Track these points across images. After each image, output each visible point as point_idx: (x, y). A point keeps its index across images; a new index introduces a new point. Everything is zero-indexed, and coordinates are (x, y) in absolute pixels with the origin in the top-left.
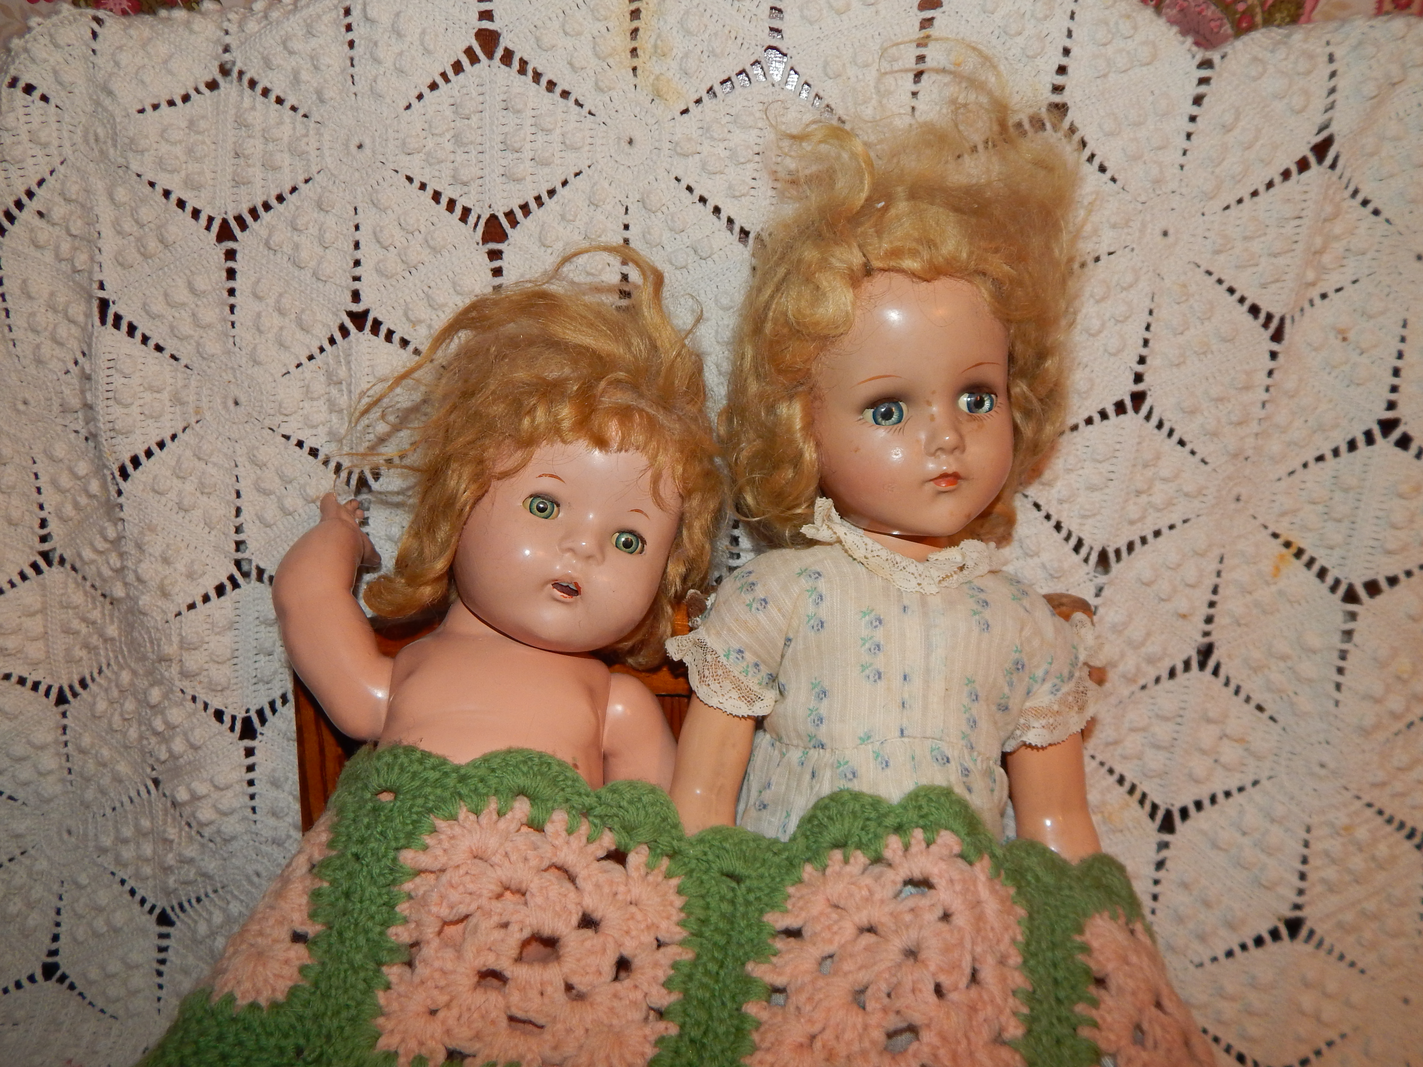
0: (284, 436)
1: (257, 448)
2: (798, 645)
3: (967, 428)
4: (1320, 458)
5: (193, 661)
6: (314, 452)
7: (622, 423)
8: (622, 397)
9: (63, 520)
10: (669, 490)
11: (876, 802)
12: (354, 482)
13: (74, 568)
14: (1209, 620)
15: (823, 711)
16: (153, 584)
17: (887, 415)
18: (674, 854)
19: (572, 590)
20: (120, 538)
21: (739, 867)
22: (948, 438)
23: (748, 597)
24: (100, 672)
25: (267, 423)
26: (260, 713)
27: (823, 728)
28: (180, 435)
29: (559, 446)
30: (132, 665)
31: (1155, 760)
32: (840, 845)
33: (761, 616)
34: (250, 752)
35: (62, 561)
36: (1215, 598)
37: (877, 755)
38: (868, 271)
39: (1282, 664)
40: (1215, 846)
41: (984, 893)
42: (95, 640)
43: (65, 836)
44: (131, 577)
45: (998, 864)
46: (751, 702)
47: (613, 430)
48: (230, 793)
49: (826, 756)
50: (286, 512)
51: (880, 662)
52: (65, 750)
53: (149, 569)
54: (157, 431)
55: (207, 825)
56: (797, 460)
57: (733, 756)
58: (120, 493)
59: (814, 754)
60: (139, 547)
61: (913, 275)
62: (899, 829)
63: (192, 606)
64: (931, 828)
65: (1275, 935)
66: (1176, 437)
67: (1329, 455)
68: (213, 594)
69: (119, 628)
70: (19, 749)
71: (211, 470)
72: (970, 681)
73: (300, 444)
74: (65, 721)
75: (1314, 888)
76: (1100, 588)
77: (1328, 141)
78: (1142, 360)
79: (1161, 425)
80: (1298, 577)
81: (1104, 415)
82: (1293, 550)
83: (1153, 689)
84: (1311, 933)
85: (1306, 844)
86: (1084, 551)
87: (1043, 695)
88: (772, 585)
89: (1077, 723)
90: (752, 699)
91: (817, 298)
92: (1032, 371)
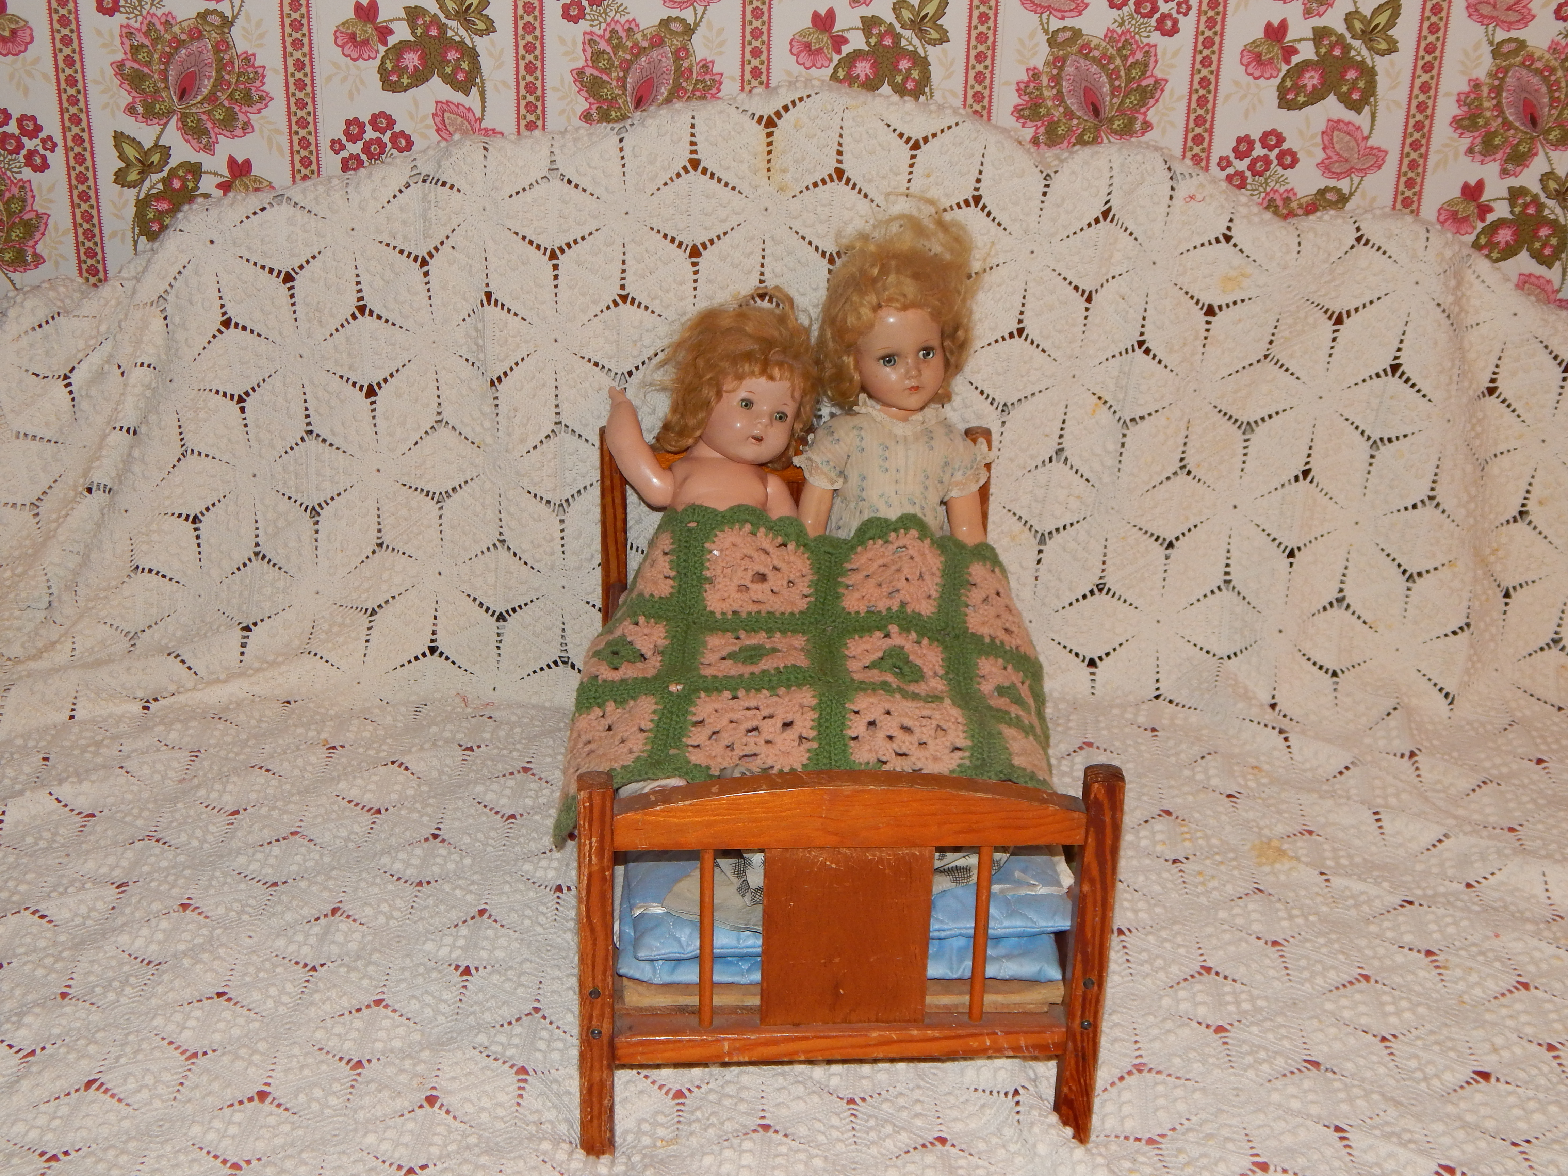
0: (581, 357)
2: (853, 459)
3: (922, 366)
4: (1113, 356)
6: (596, 364)
7: (779, 369)
8: (778, 358)
10: (797, 395)
11: (886, 520)
14: (1061, 436)
15: (864, 486)
17: (889, 362)
18: (805, 546)
19: (759, 439)
21: (831, 550)
22: (914, 373)
23: (830, 439)
25: (573, 351)
27: (864, 493)
28: (526, 358)
29: (754, 379)
31: (1036, 508)
32: (872, 538)
33: (837, 446)
36: (1063, 426)
37: (886, 502)
38: (879, 306)
39: (1097, 459)
40: (1065, 550)
41: (929, 556)
45: (933, 542)
47: (776, 372)
49: (866, 504)
51: (887, 465)
56: (851, 380)
57: (824, 508)
59: (861, 503)
61: (896, 309)
62: (895, 530)
64: (907, 529)
65: (1092, 592)
66: (1040, 348)
67: (1117, 355)
72: (924, 471)
73: (589, 360)
75: (1110, 569)
76: (1004, 423)
77: (1109, 209)
78: (1022, 313)
79: (1032, 342)
80: (1104, 415)
81: (1003, 339)
82: (1103, 401)
83: (1034, 472)
84: (1109, 590)
85: (1105, 547)
86: (995, 404)
87: (959, 476)
88: (841, 433)
89: (975, 488)
90: (833, 482)
91: (859, 318)
92: (953, 336)
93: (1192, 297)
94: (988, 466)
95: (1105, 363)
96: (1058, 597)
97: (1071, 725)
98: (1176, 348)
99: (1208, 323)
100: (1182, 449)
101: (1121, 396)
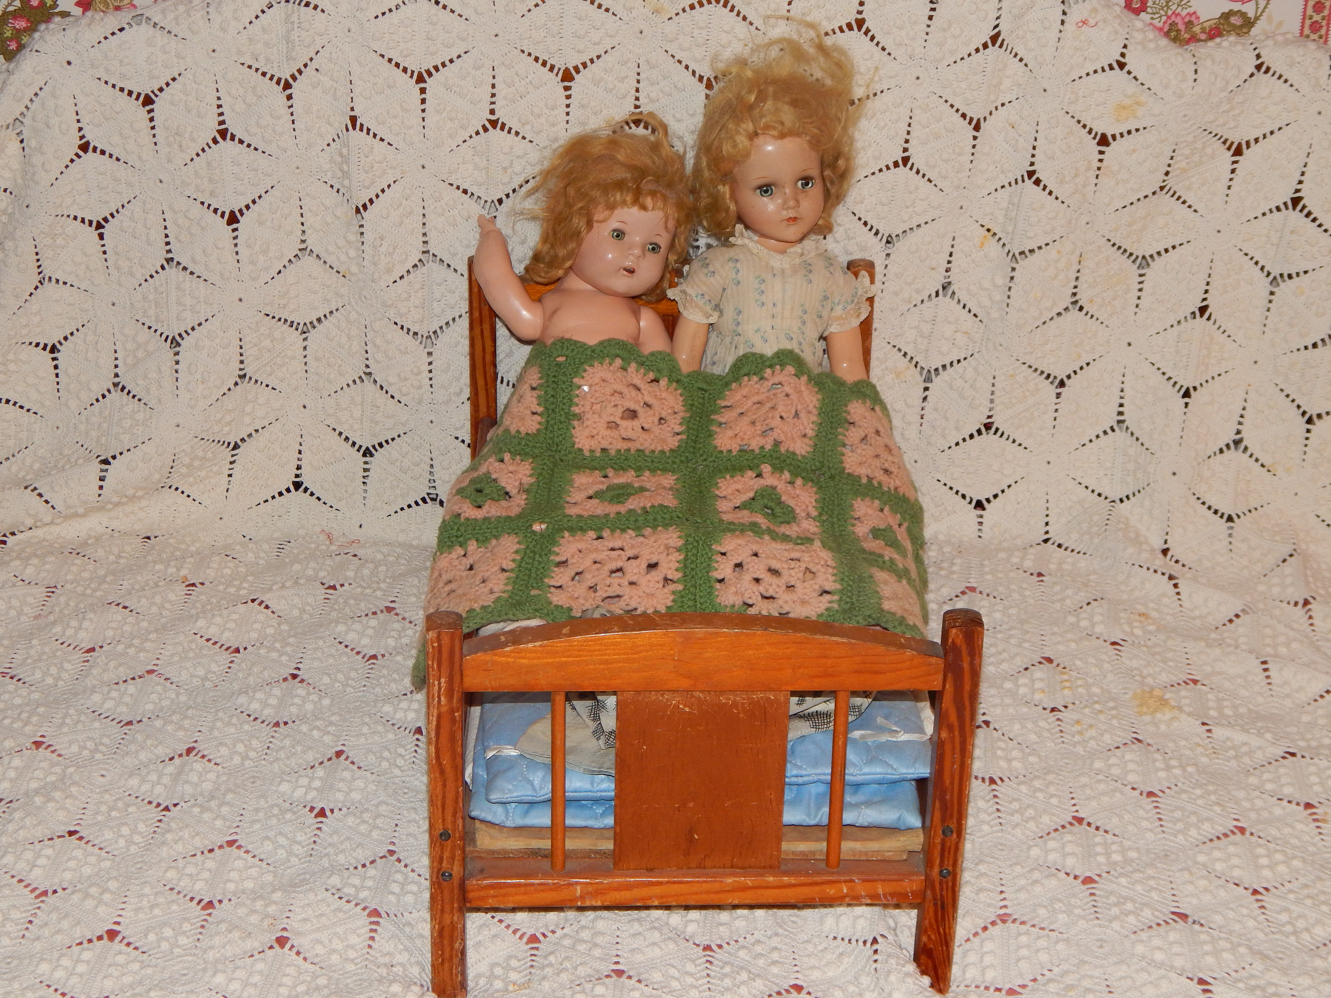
0: (449, 184)
1: (435, 191)
2: (728, 291)
3: (801, 197)
4: (1003, 187)
6: (465, 192)
7: (652, 198)
8: (651, 187)
10: (671, 225)
11: (762, 356)
12: (487, 206)
14: (948, 270)
15: (740, 320)
17: (766, 192)
18: (678, 381)
19: (631, 271)
21: (705, 386)
22: (792, 203)
23: (706, 271)
25: (441, 177)
27: (740, 327)
28: (392, 185)
29: (626, 209)
31: (922, 343)
32: (747, 375)
33: (712, 279)
36: (950, 259)
37: (762, 337)
38: (756, 134)
39: (985, 293)
40: (951, 388)
41: (806, 393)
45: (810, 379)
46: (708, 317)
47: (649, 202)
48: (418, 378)
49: (741, 339)
51: (763, 298)
56: (727, 210)
57: (699, 342)
59: (736, 338)
61: (774, 137)
62: (771, 366)
64: (783, 365)
65: (979, 432)
66: (926, 178)
67: (1007, 185)
72: (802, 305)
73: (458, 187)
74: (306, 343)
75: (998, 408)
76: (888, 255)
77: (998, 34)
78: (907, 141)
79: (918, 172)
80: (993, 248)
81: (888, 168)
82: (991, 233)
83: (920, 306)
84: (997, 430)
85: (993, 385)
86: (879, 236)
87: (839, 311)
88: (716, 265)
89: (856, 323)
90: (708, 316)
91: (735, 146)
92: (833, 165)
93: (1084, 126)
94: (871, 300)
95: (994, 194)
96: (944, 436)
97: (955, 568)
98: (1067, 179)
99: (1101, 153)
100: (1074, 283)
101: (1010, 229)
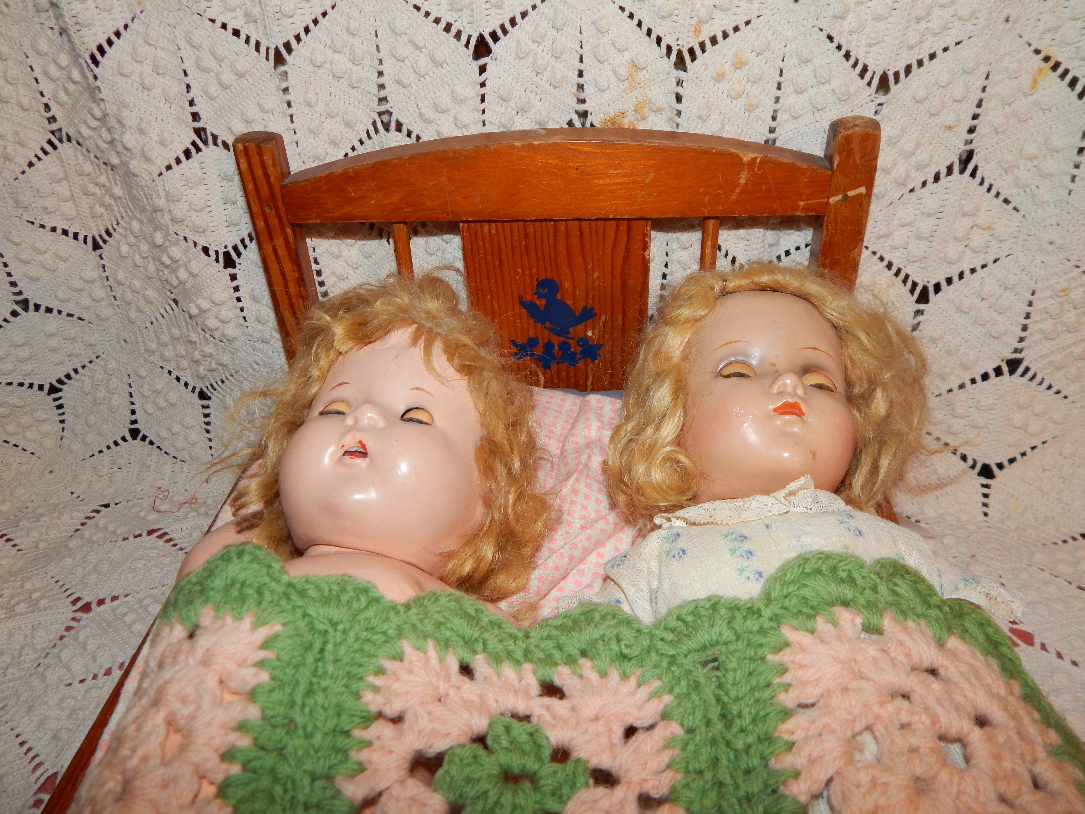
0: (210, 20)
1: (192, 32)
5: (180, 210)
6: (236, 33)
9: (61, 104)
12: (272, 56)
13: (78, 143)
14: (971, 130)
16: (137, 151)
20: (105, 115)
24: (118, 224)
25: (195, 9)
26: (235, 248)
28: (130, 24)
30: (138, 216)
31: (918, 248)
34: (233, 277)
35: (69, 139)
39: (1029, 164)
40: (958, 310)
42: (108, 200)
43: (123, 344)
44: (120, 148)
48: (225, 307)
50: (224, 87)
52: (108, 283)
53: (130, 139)
54: (112, 22)
55: (215, 330)
58: (96, 78)
60: (119, 121)
63: (169, 168)
65: (998, 371)
68: (182, 157)
69: (123, 188)
70: (77, 284)
71: (161, 53)
73: (224, 26)
74: (103, 262)
80: (1054, 87)
82: (1051, 64)
83: (920, 192)
84: (1027, 370)
85: (1030, 304)
86: (868, 76)
